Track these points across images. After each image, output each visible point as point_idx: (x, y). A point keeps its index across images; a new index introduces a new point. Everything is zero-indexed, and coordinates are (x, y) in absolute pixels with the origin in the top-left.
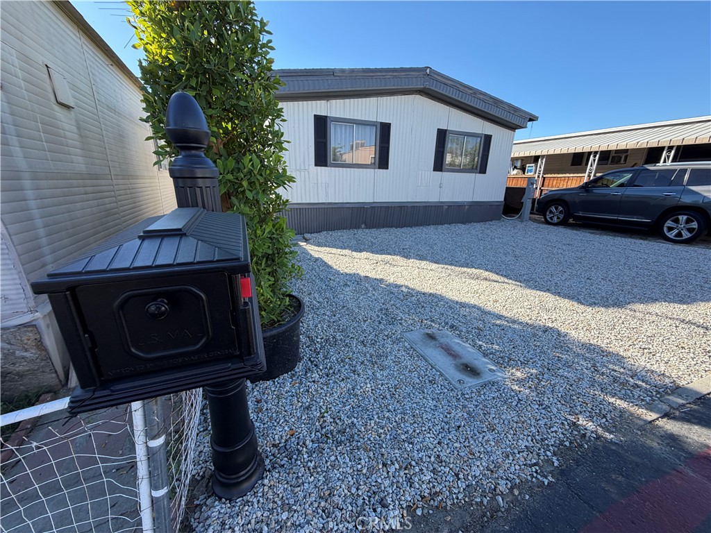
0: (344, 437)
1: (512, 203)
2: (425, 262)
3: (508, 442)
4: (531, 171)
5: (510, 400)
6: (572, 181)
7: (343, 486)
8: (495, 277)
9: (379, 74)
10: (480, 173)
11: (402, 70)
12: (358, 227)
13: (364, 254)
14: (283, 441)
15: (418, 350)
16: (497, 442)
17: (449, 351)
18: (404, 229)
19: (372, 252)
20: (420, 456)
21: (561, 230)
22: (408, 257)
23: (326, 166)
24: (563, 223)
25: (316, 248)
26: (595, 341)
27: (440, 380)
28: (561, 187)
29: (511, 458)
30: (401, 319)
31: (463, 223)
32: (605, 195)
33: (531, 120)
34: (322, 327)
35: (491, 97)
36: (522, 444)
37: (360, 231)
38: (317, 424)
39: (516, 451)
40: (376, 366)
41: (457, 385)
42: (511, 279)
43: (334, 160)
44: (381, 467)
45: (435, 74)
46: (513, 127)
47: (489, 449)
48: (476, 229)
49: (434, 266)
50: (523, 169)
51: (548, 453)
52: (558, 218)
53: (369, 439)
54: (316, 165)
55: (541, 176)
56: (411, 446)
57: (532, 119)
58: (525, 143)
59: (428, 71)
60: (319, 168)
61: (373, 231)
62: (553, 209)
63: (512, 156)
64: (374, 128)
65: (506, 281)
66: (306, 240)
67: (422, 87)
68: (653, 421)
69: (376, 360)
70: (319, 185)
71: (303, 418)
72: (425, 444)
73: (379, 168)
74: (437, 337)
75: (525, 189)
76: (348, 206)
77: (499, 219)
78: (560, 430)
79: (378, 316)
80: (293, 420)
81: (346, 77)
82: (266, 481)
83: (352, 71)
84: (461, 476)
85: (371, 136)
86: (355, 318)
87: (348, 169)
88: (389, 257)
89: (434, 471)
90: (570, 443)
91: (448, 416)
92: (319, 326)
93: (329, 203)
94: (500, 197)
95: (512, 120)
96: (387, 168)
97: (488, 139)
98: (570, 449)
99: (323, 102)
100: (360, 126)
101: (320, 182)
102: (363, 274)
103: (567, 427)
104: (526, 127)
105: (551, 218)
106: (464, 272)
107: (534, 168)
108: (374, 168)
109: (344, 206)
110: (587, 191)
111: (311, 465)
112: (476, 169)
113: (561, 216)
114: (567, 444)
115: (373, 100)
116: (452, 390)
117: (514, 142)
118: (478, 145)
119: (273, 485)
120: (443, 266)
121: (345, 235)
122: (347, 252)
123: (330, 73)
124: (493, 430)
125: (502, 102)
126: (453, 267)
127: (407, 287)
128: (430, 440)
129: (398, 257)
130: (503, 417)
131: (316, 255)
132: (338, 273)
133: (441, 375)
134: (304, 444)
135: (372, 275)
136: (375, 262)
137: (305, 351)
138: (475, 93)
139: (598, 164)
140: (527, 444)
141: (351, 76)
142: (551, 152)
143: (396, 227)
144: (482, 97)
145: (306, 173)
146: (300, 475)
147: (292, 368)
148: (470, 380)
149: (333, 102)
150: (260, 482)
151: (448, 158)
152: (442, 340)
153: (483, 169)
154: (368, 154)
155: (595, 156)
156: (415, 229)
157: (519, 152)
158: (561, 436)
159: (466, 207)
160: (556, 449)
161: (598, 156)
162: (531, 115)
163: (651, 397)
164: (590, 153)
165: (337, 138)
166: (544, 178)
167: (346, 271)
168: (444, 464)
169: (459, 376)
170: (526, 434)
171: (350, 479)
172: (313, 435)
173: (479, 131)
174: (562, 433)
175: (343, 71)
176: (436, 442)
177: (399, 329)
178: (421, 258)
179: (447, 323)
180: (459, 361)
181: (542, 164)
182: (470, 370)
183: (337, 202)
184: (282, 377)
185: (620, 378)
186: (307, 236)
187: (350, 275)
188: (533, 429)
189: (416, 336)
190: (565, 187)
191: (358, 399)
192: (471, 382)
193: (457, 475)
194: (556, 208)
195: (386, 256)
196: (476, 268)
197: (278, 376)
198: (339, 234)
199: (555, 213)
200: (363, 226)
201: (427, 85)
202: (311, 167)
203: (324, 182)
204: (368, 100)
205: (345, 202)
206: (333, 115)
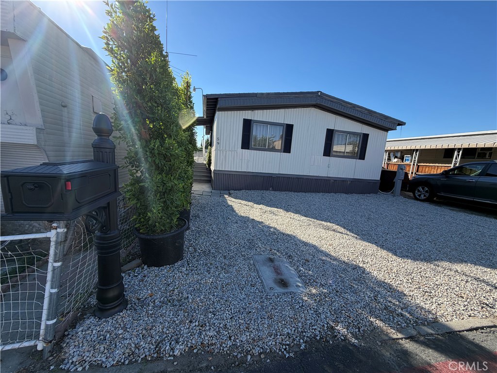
0: (178, 303)
2: (298, 215)
3: (276, 327)
4: (408, 160)
5: (295, 305)
6: (437, 169)
7: (160, 326)
8: (342, 230)
9: (286, 96)
10: (360, 159)
11: (301, 93)
12: (267, 189)
13: (261, 206)
14: (144, 298)
15: (257, 266)
16: (269, 326)
17: (277, 271)
19: (267, 205)
20: (215, 322)
22: (287, 211)
23: (248, 149)
24: (429, 200)
25: (233, 200)
26: (389, 281)
27: (258, 285)
28: (432, 173)
29: (273, 337)
31: (346, 193)
32: (465, 181)
33: (399, 125)
34: (206, 244)
35: (366, 109)
36: (286, 331)
37: (268, 192)
38: (168, 294)
39: (279, 334)
40: (224, 270)
41: (268, 290)
42: (353, 232)
43: (254, 146)
44: (187, 322)
45: (324, 95)
46: (386, 130)
47: (261, 329)
49: (303, 218)
51: (302, 341)
52: (425, 196)
53: (191, 307)
54: (242, 148)
55: (415, 164)
56: (213, 316)
57: (401, 124)
58: (395, 140)
59: (319, 93)
60: (244, 150)
61: (276, 193)
62: (421, 189)
63: (386, 149)
64: (282, 127)
65: (348, 233)
66: (230, 195)
67: (315, 103)
68: (397, 339)
70: (243, 160)
71: (162, 289)
72: (222, 316)
73: (284, 152)
74: (275, 261)
75: (396, 172)
76: (261, 175)
77: (376, 193)
78: (319, 329)
79: (245, 243)
80: (156, 289)
81: (264, 97)
82: (121, 314)
83: (268, 94)
84: (233, 338)
85: (279, 132)
87: (263, 152)
88: (276, 209)
89: (218, 332)
90: (321, 338)
91: (248, 305)
93: (248, 172)
94: (377, 177)
95: (386, 124)
96: (290, 152)
97: (365, 137)
98: (318, 341)
99: (250, 112)
100: (273, 126)
101: (243, 158)
102: (251, 217)
103: (325, 328)
104: (396, 129)
105: (420, 196)
106: (321, 224)
107: (410, 158)
108: (281, 152)
109: (258, 174)
110: (447, 177)
111: (150, 312)
112: (357, 156)
113: (427, 195)
114: (318, 338)
115: (282, 111)
116: (262, 292)
117: (387, 140)
118: (358, 142)
121: (256, 193)
122: (250, 204)
123: (255, 95)
124: (271, 319)
125: (375, 112)
127: (275, 229)
128: (227, 314)
129: (281, 210)
130: (283, 313)
131: (230, 203)
132: (237, 215)
133: (262, 282)
134: (154, 301)
135: (257, 219)
136: (265, 211)
137: (187, 255)
138: (354, 107)
140: (290, 332)
141: (267, 97)
142: (423, 147)
144: (359, 109)
145: (236, 153)
146: (141, 315)
147: (173, 263)
148: (278, 288)
149: (256, 111)
150: (118, 313)
151: (336, 148)
152: (276, 263)
153: (362, 156)
154: (278, 144)
155: (459, 152)
157: (390, 147)
158: (318, 333)
159: (349, 182)
160: (309, 339)
161: (461, 152)
162: (399, 121)
163: (408, 324)
165: (257, 132)
166: (419, 166)
167: (242, 214)
168: (226, 329)
169: (273, 285)
170: (292, 326)
171: (166, 324)
172: (162, 299)
173: (359, 131)
174: (319, 331)
175: (262, 94)
176: (230, 317)
177: (253, 252)
178: (297, 212)
179: (286, 254)
180: (280, 277)
181: (416, 156)
182: (283, 283)
183: (254, 172)
184: (165, 267)
185: (391, 307)
186: (232, 192)
187: (243, 217)
188: (300, 324)
189: (261, 258)
190: (435, 173)
191: (200, 286)
192: (279, 290)
193: (230, 337)
194: (423, 189)
195: (274, 209)
196: (330, 223)
197: (163, 266)
198: (253, 192)
199: (422, 191)
200: (271, 189)
201: (319, 102)
202: (238, 149)
203: (246, 159)
204: (279, 110)
205: (259, 172)
206: (256, 119)
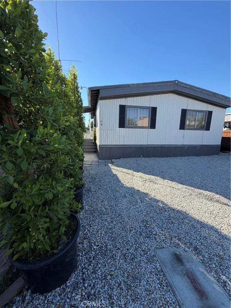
10: (206, 130)
11: (163, 82)
12: (139, 157)
22: (164, 178)
31: (197, 156)
35: (212, 92)
43: (128, 125)
45: (180, 83)
46: (225, 107)
50: (230, 128)
59: (176, 82)
60: (121, 128)
61: (147, 159)
63: (225, 121)
66: (112, 163)
67: (173, 89)
70: (121, 136)
73: (151, 128)
76: (134, 146)
77: (218, 154)
81: (134, 87)
83: (138, 84)
85: (147, 113)
87: (135, 129)
93: (125, 145)
94: (219, 143)
95: (224, 103)
96: (155, 128)
97: (210, 113)
99: (124, 99)
100: (141, 109)
106: (201, 193)
108: (148, 128)
112: (204, 128)
115: (148, 97)
117: (226, 114)
121: (132, 161)
125: (218, 94)
136: (145, 180)
138: (202, 91)
141: (137, 87)
144: (206, 92)
145: (115, 131)
147: (66, 281)
149: (129, 99)
152: (188, 265)
157: (228, 119)
159: (198, 148)
165: (130, 115)
179: (191, 244)
180: (206, 304)
183: (129, 144)
200: (142, 156)
201: (176, 88)
203: (123, 135)
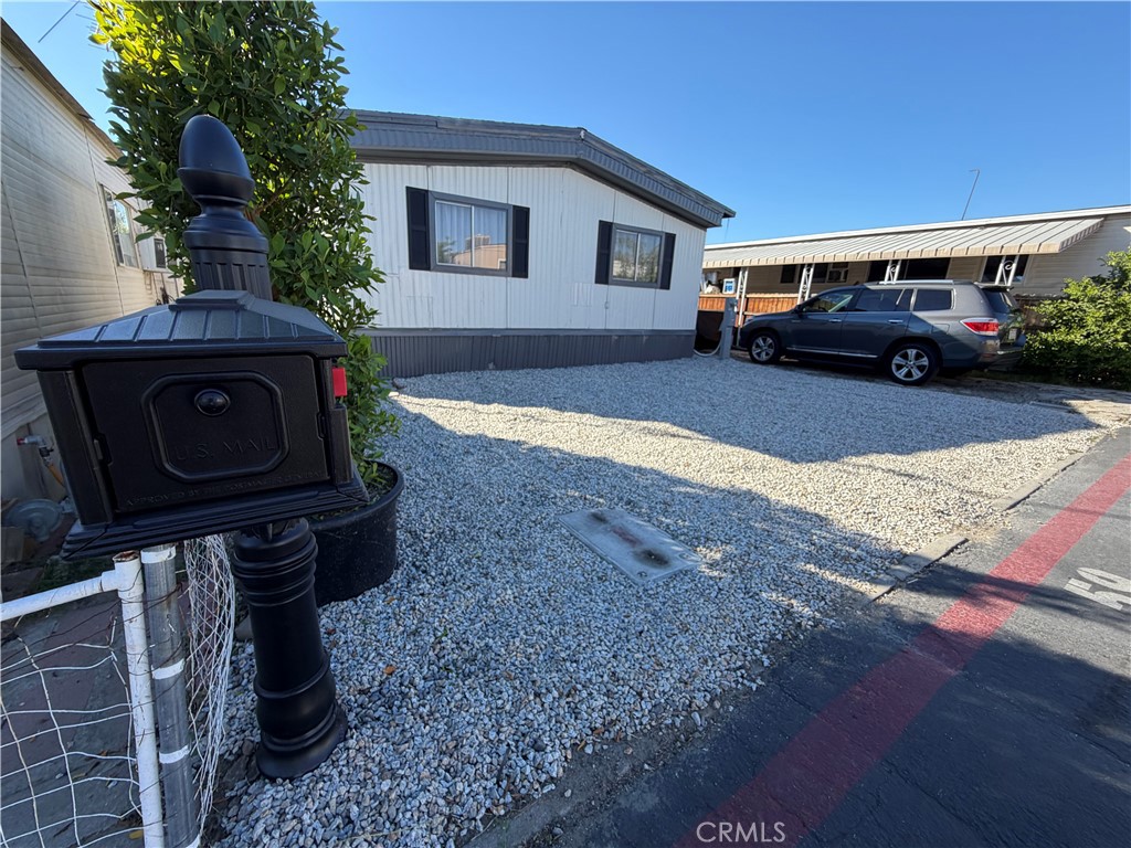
0: (476, 666)
1: (708, 333)
2: (588, 415)
3: (705, 644)
4: (730, 288)
5: (707, 591)
6: (783, 303)
7: (477, 732)
8: (686, 432)
9: (509, 131)
10: (662, 288)
11: (544, 129)
12: (483, 368)
13: (495, 407)
14: (376, 683)
15: (581, 537)
16: (692, 646)
17: (625, 536)
18: (556, 371)
19: (507, 404)
20: (588, 676)
21: (771, 370)
22: (562, 409)
23: (428, 269)
24: (773, 361)
25: (416, 400)
26: (812, 508)
27: (614, 576)
28: (769, 312)
29: (710, 663)
30: (556, 497)
31: (641, 361)
32: (824, 323)
33: (726, 216)
34: (432, 516)
35: (672, 180)
36: (724, 644)
37: (487, 374)
38: (431, 653)
39: (716, 654)
40: (519, 564)
41: (638, 580)
42: (707, 434)
43: (442, 260)
44: (531, 697)
45: (592, 139)
46: (704, 225)
47: (682, 656)
48: (659, 369)
49: (601, 421)
50: (720, 285)
51: (757, 652)
52: (767, 354)
53: (513, 664)
54: (411, 267)
55: (743, 296)
56: (575, 665)
57: (728, 214)
58: (721, 248)
59: (582, 133)
60: (416, 272)
61: (507, 373)
62: (760, 342)
63: (704, 266)
64: (504, 213)
65: (701, 437)
66: (399, 389)
67: (574, 156)
68: (878, 598)
69: (521, 556)
70: (418, 300)
71: (408, 647)
72: (594, 660)
73: (514, 276)
74: (608, 518)
75: (722, 313)
76: (466, 333)
77: (690, 356)
78: (771, 621)
79: (519, 494)
80: (392, 652)
81: (457, 131)
82: (352, 743)
83: (467, 123)
84: (645, 694)
85: (499, 226)
86: (484, 500)
87: (464, 276)
88: (534, 410)
89: (608, 694)
90: (783, 636)
91: (626, 620)
92: (427, 514)
93: (435, 329)
94: (691, 325)
95: (703, 214)
96: (526, 276)
97: (670, 240)
98: (782, 643)
99: (421, 168)
100: (482, 210)
101: (418, 294)
102: (493, 436)
103: (779, 617)
104: (720, 225)
105: (759, 354)
106: (644, 428)
107: (733, 285)
108: (506, 276)
109: (459, 333)
110: (801, 317)
111: (425, 711)
112: (656, 281)
113: (771, 351)
114: (779, 637)
115: (501, 171)
116: (631, 586)
117: (706, 247)
118: (657, 249)
119: (364, 746)
120: (613, 420)
121: (462, 379)
122: (468, 404)
123: (433, 123)
124: (687, 631)
125: (687, 187)
126: (628, 422)
127: (561, 451)
128: (602, 653)
129: (548, 410)
130: (699, 613)
131: (415, 410)
132: (452, 435)
133: (615, 568)
134: (411, 683)
135: (509, 436)
136: (512, 417)
137: (405, 551)
138: (649, 172)
139: (812, 282)
140: (730, 643)
141: (466, 131)
142: (755, 263)
143: (543, 368)
144: (659, 178)
145: (395, 279)
146: (407, 726)
147: (386, 579)
148: (655, 571)
149: (438, 168)
150: (341, 745)
151: (617, 268)
152: (615, 523)
153: (666, 285)
154: (496, 255)
155: (809, 270)
156: (571, 370)
157: (713, 261)
158: (772, 628)
159: (645, 338)
160: (766, 645)
161: (812, 270)
162: (726, 209)
163: (876, 570)
164: (803, 266)
165: (444, 229)
166: (748, 299)
167: (467, 432)
168: (621, 682)
169: (640, 567)
170: (728, 631)
171: (486, 720)
172: (425, 670)
173: (658, 228)
174: (774, 625)
175: (452, 121)
176: (610, 655)
177: (552, 510)
178: (582, 410)
179: (621, 499)
180: (638, 549)
181: (744, 278)
182: (655, 558)
183: (448, 327)
184: (368, 593)
185: (841, 550)
186: (400, 381)
187: (473, 437)
188: (737, 624)
189: (578, 517)
190: (774, 311)
191: (494, 613)
192: (657, 573)
193: (640, 694)
194: (764, 341)
195: (530, 409)
196: (658, 421)
197: (362, 593)
198: (453, 378)
199: (763, 346)
200: (491, 366)
201: (583, 154)
202: (402, 270)
203: (425, 295)
204: (493, 168)
205: (461, 327)
206: (438, 189)
